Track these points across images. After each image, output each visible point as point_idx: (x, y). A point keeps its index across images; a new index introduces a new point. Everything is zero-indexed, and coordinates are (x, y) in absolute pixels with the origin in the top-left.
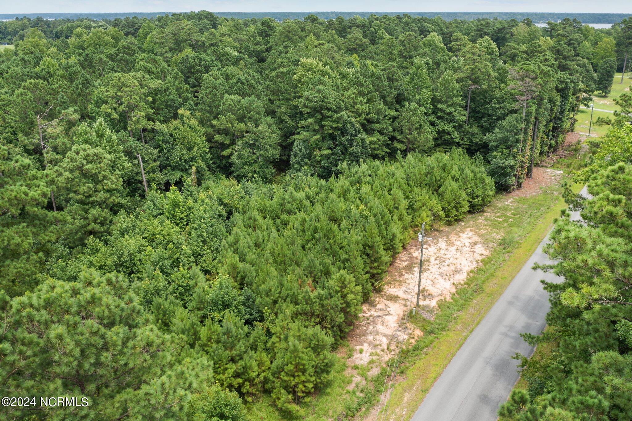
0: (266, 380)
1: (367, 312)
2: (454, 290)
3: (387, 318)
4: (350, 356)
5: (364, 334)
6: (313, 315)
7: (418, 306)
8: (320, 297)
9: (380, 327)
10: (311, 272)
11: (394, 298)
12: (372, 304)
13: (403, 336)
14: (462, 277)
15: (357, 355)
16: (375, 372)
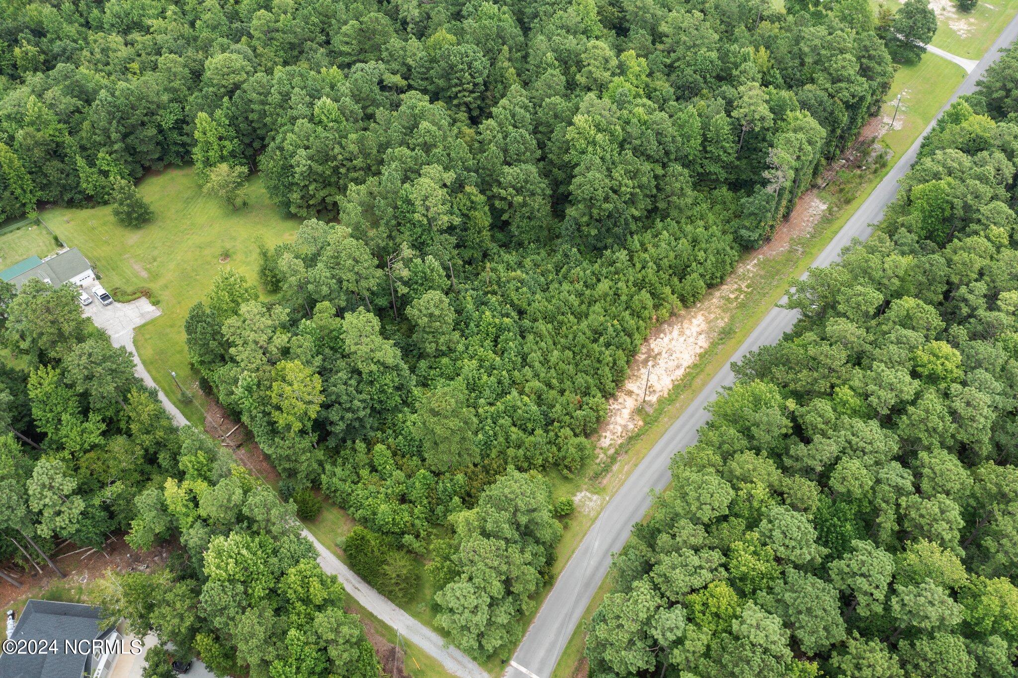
1: (612, 405)
2: (671, 387)
3: (623, 410)
4: (599, 440)
5: (608, 424)
7: (644, 401)
9: (619, 419)
10: (579, 389)
11: (630, 393)
12: (616, 399)
13: (631, 426)
14: (680, 373)
15: (603, 440)
16: (611, 451)
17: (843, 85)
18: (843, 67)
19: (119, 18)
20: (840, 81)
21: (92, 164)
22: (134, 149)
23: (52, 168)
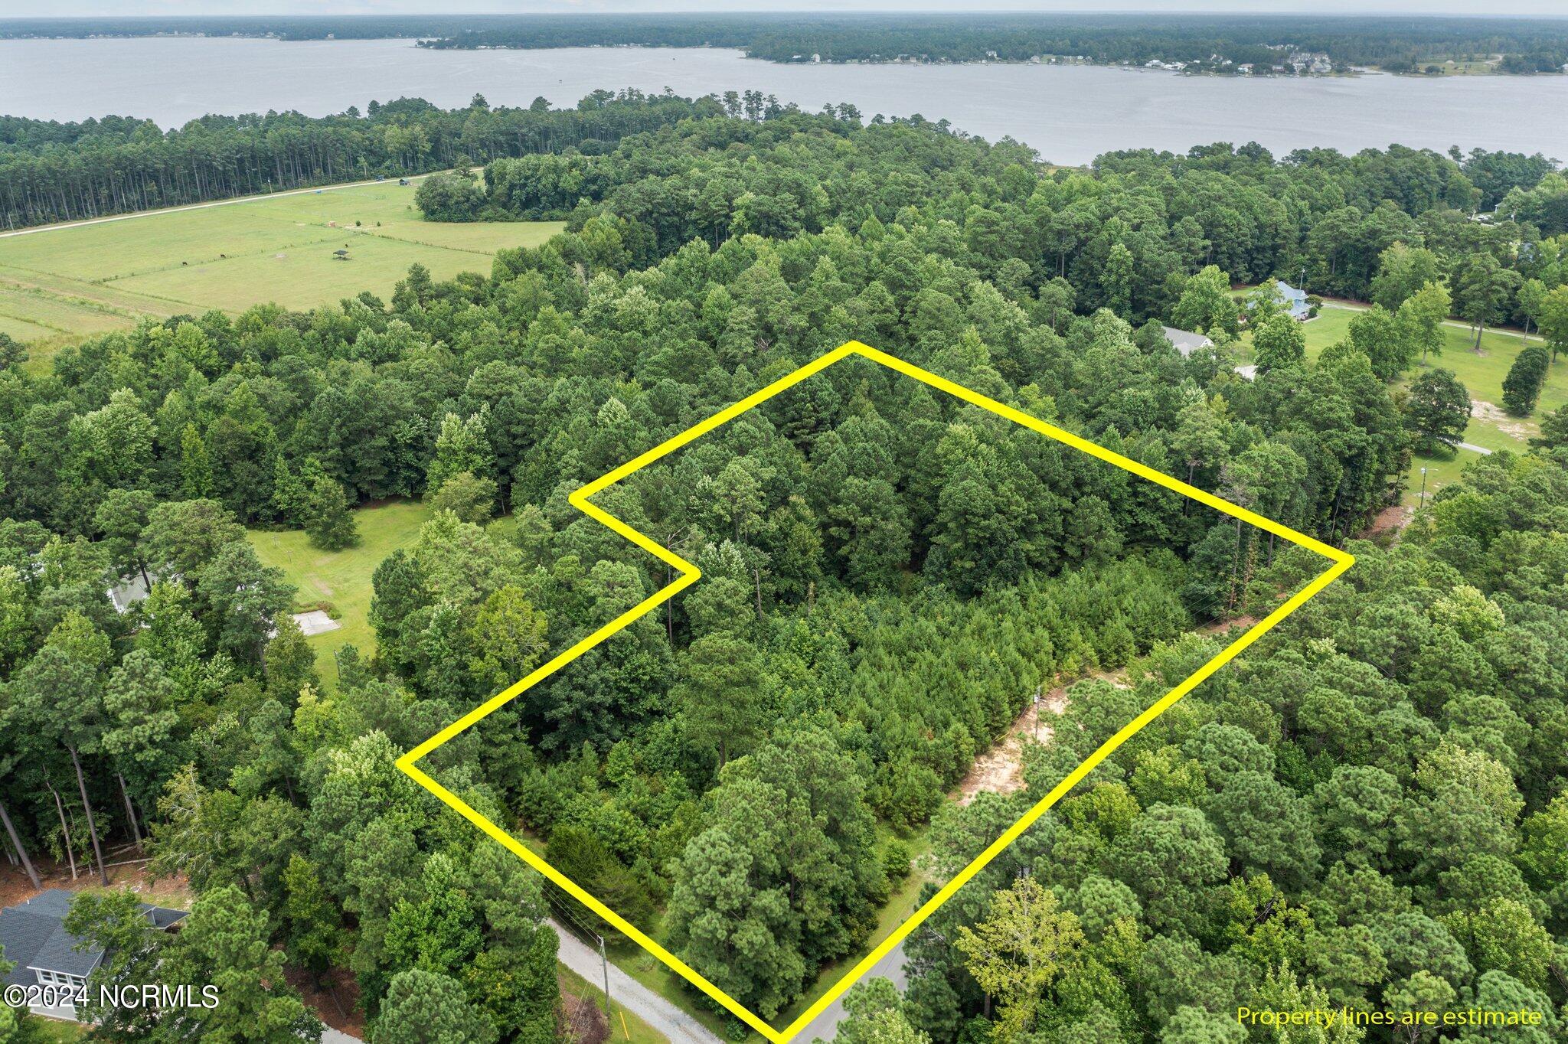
0: (888, 808)
1: (984, 762)
3: (1001, 770)
4: (957, 798)
5: (976, 782)
6: (929, 760)
8: (937, 747)
10: (931, 722)
11: (1011, 752)
12: (991, 756)
17: (1333, 431)
18: (1331, 409)
19: (372, 347)
20: (1329, 427)
21: (294, 471)
22: (353, 463)
23: (242, 469)
